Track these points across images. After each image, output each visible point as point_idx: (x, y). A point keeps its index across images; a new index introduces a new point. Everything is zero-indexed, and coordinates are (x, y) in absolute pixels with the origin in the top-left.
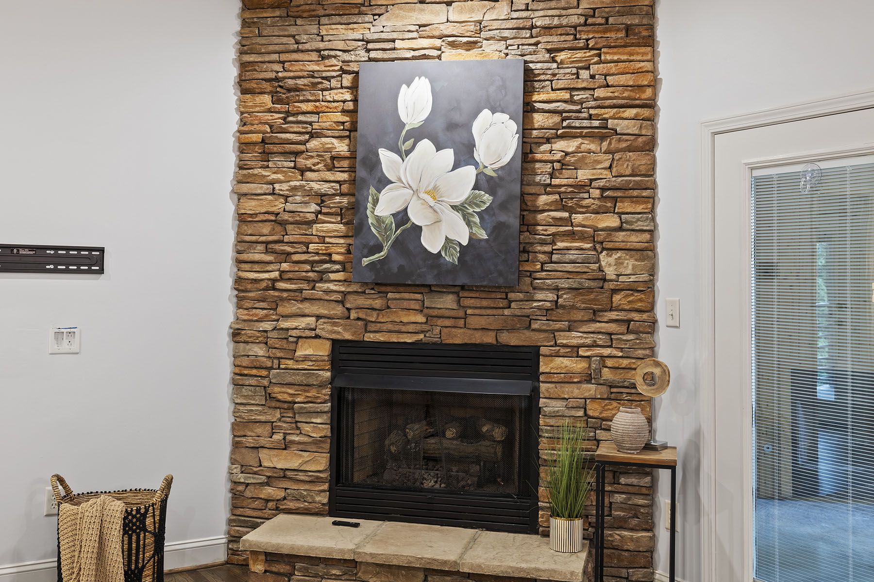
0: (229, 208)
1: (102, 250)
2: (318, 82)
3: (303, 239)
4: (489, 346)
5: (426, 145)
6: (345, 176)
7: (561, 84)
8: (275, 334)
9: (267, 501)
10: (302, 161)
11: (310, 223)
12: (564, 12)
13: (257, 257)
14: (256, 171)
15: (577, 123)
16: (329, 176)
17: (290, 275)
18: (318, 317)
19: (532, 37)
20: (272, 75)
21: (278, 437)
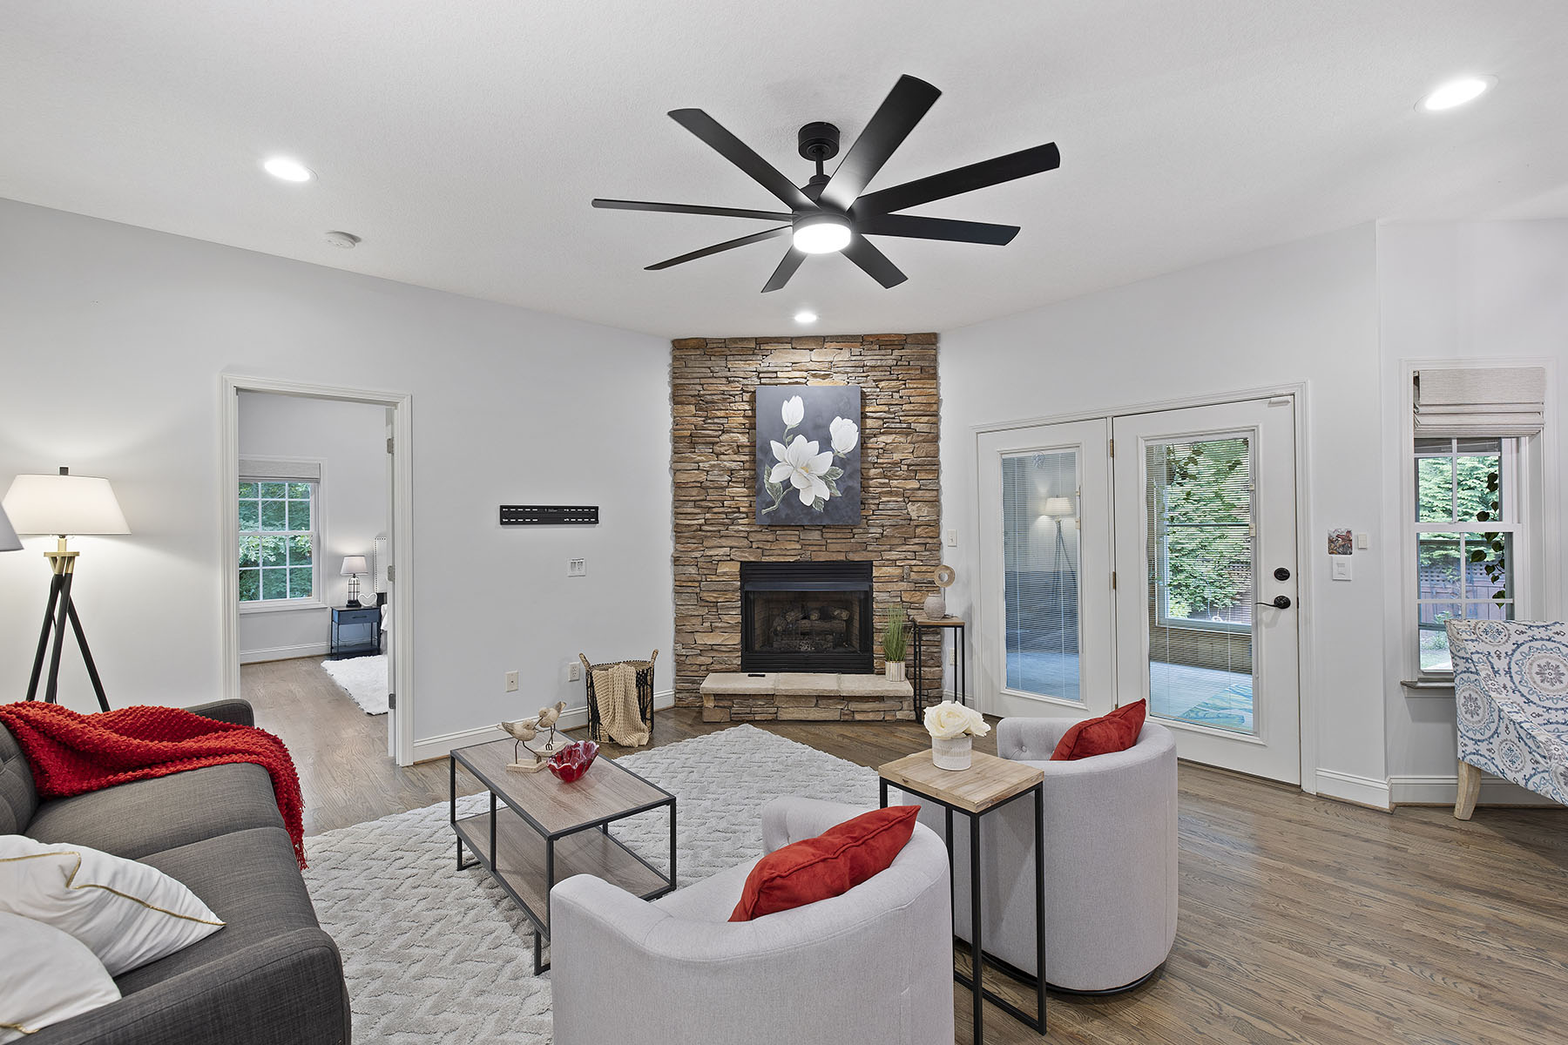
0: (668, 479)
1: (597, 508)
2: (727, 398)
3: (720, 498)
4: (843, 561)
5: (800, 439)
6: (747, 458)
7: (882, 402)
8: (702, 559)
9: (700, 665)
10: (717, 449)
11: (724, 488)
12: (883, 358)
13: (689, 510)
14: (687, 455)
15: (893, 426)
16: (736, 457)
17: (712, 521)
18: (731, 548)
19: (863, 372)
20: (696, 393)
21: (708, 624)
